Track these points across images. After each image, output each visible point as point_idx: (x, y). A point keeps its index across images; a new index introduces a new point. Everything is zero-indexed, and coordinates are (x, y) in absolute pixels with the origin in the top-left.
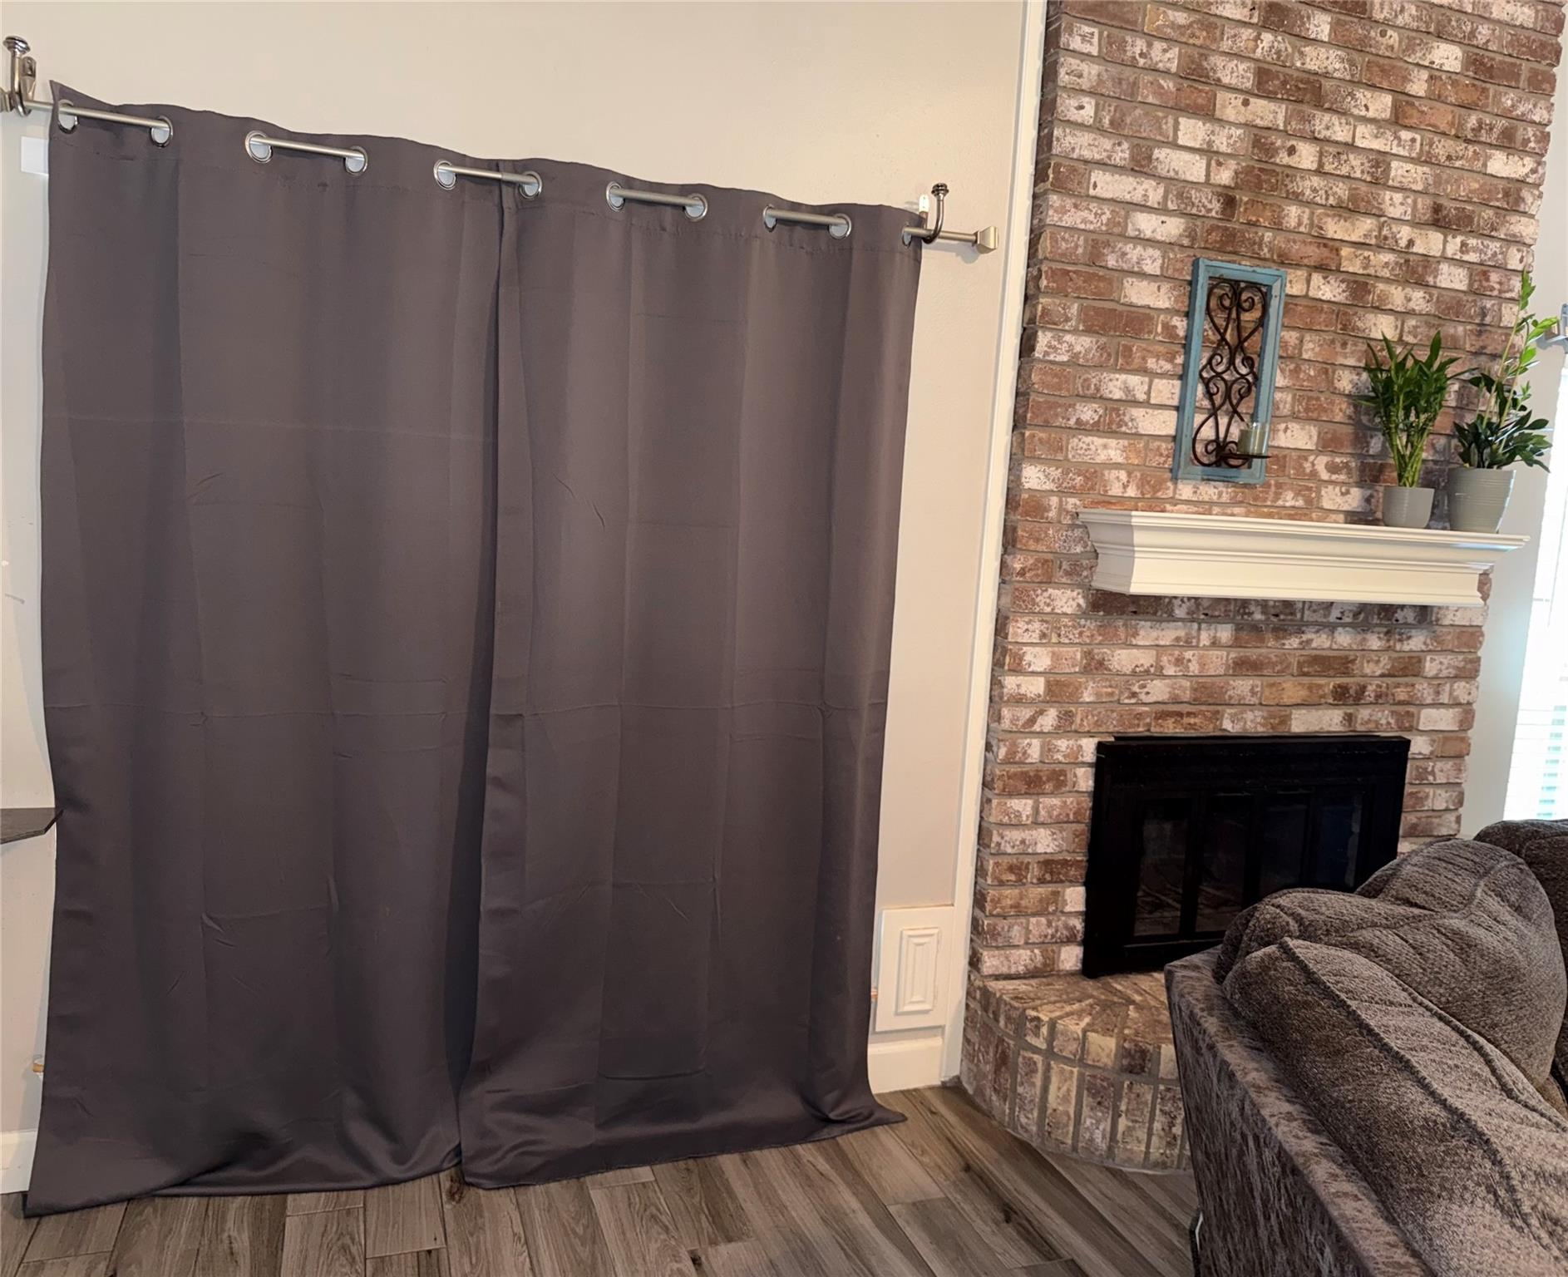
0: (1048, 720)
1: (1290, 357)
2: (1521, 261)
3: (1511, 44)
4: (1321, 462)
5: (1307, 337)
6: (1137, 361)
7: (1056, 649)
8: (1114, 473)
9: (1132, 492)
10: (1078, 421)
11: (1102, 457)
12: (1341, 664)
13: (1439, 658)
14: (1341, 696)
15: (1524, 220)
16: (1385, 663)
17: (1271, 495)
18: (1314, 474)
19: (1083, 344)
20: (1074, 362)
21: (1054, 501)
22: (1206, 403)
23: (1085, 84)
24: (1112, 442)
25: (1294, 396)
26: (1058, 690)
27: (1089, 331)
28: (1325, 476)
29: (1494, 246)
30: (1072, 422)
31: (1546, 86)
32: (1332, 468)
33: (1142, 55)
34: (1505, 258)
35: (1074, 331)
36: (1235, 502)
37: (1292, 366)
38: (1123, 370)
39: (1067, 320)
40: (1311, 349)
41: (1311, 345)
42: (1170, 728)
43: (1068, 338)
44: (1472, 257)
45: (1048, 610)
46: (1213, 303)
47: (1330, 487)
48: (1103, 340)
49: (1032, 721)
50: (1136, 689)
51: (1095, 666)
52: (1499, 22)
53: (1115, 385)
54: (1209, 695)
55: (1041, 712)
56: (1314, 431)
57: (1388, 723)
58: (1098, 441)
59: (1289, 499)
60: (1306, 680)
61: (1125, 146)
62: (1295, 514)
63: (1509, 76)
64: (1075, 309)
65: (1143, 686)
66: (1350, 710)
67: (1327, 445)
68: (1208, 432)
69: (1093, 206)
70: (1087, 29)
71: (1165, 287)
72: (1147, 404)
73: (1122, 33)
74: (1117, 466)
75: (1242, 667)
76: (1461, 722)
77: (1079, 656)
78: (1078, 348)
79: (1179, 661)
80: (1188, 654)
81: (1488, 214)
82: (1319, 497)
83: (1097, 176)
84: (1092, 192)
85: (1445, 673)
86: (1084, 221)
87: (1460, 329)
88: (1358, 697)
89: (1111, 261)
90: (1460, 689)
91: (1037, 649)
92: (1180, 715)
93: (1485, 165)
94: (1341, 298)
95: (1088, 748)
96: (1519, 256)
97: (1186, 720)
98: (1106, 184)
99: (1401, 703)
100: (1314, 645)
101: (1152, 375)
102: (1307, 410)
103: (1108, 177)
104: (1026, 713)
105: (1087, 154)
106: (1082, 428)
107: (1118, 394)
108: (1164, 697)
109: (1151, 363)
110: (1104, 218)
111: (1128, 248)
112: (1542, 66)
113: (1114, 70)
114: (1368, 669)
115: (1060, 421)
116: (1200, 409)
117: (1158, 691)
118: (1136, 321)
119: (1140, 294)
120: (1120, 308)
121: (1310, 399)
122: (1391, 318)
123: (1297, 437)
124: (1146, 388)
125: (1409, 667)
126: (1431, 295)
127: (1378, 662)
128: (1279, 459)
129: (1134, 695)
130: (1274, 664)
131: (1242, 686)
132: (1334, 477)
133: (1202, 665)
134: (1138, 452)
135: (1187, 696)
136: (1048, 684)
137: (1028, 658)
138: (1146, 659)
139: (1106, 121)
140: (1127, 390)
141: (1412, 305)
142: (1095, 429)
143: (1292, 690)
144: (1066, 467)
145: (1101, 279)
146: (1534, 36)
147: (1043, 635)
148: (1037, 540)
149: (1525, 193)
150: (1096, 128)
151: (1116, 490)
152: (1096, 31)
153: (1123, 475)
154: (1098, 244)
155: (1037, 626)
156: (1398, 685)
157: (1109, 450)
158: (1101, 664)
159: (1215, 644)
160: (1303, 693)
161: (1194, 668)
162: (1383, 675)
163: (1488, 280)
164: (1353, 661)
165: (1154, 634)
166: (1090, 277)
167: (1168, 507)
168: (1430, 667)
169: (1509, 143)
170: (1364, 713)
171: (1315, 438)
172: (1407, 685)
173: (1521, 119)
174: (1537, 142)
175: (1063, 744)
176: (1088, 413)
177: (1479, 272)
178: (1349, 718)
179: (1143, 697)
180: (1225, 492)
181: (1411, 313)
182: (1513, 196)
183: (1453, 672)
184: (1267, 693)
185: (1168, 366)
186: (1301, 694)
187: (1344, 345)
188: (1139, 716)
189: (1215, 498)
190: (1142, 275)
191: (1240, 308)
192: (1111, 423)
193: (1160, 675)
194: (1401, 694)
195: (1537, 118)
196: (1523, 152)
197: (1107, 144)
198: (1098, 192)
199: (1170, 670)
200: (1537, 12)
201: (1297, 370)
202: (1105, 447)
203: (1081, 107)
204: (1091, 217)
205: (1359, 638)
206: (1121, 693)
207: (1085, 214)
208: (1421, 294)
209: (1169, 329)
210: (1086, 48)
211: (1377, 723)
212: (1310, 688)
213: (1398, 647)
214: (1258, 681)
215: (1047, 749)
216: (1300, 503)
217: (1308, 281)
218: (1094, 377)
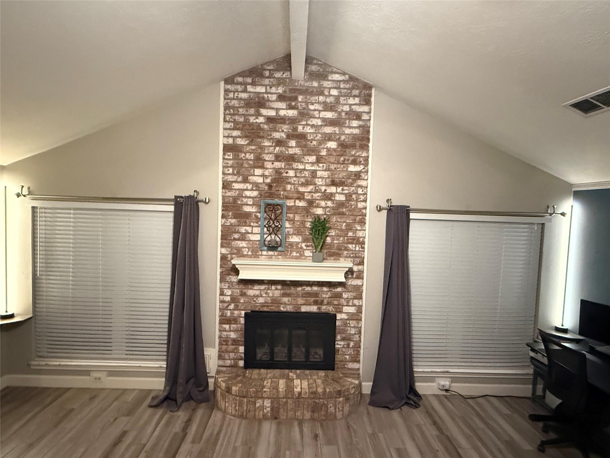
0: (232, 306)
1: (292, 221)
2: (363, 191)
3: (352, 139)
4: (303, 245)
5: (296, 215)
6: (248, 224)
7: (233, 290)
8: (245, 249)
9: (250, 253)
10: (234, 238)
11: (241, 245)
12: (316, 294)
13: (347, 293)
14: (316, 303)
15: (362, 181)
16: (329, 295)
17: (289, 253)
18: (302, 248)
19: (233, 221)
20: (231, 225)
21: (229, 256)
22: (268, 232)
23: (229, 165)
24: (244, 242)
25: (293, 230)
26: (234, 300)
27: (235, 218)
28: (305, 248)
29: (354, 188)
30: (232, 238)
31: (365, 147)
32: (307, 246)
33: (244, 157)
34: (357, 191)
35: (231, 218)
36: (278, 255)
38: (244, 226)
39: (229, 216)
40: (297, 218)
41: (297, 217)
42: (265, 309)
43: (229, 220)
44: (346, 192)
45: (230, 281)
46: (267, 209)
47: (307, 251)
48: (239, 220)
49: (228, 306)
50: (255, 299)
51: (243, 294)
52: (348, 134)
53: (243, 230)
54: (275, 301)
55: (230, 305)
56: (300, 237)
57: (332, 310)
58: (239, 242)
59: (294, 254)
60: (305, 298)
61: (241, 177)
62: (297, 258)
63: (353, 146)
64: (230, 213)
65: (257, 299)
66: (320, 306)
67: (304, 241)
68: (269, 239)
69: (234, 191)
70: (229, 154)
71: (254, 207)
72: (252, 233)
73: (238, 153)
74: (246, 248)
75: (284, 295)
76: (357, 311)
77: (239, 292)
78: (232, 222)
79: (266, 293)
80: (269, 291)
81: (350, 181)
82: (304, 253)
83: (234, 184)
84: (233, 188)
85: (350, 297)
86: (231, 194)
87: (344, 210)
88: (322, 303)
89: (239, 202)
90: (356, 302)
91: (228, 290)
92: (268, 306)
93: (347, 169)
94: (305, 205)
95: (243, 313)
97: (269, 307)
98: (236, 186)
99: (335, 305)
100: (306, 289)
101: (253, 227)
102: (297, 232)
103: (237, 184)
104: (226, 305)
105: (231, 180)
106: (235, 239)
107: (244, 231)
108: (263, 302)
109: (252, 224)
110: (237, 193)
111: (244, 199)
112: (364, 142)
113: (236, 161)
114: (324, 296)
115: (229, 238)
116: (266, 234)
117: (261, 300)
118: (248, 215)
119: (247, 209)
120: (242, 212)
121: (298, 230)
122: (321, 209)
123: (295, 239)
124: (251, 230)
125: (339, 296)
126: (334, 202)
127: (327, 294)
128: (291, 244)
129: (254, 301)
130: (294, 294)
131: (285, 300)
132: (308, 248)
133: (273, 294)
134: (250, 244)
135: (270, 302)
136: (231, 298)
137: (225, 292)
138: (257, 293)
139: (235, 172)
140: (246, 230)
141: (327, 205)
142: (238, 240)
143: (300, 301)
144: (232, 248)
145: (237, 206)
146: (360, 136)
147: (229, 287)
148: (225, 265)
149: (362, 174)
150: (233, 174)
151: (245, 253)
152: (231, 154)
153: (247, 250)
154: (235, 199)
155: (227, 285)
156: (334, 300)
157: (243, 244)
158: (245, 293)
159: (276, 289)
160: (304, 302)
161: (271, 295)
162: (328, 298)
163: (352, 197)
164: (319, 294)
165: (259, 286)
166: (233, 206)
167: (260, 257)
168: (345, 296)
169: (355, 162)
170: (324, 307)
171: (301, 239)
172: (337, 300)
173: (359, 156)
174: (364, 161)
175: (236, 312)
176: (236, 236)
177: (349, 196)
178: (319, 308)
179: (257, 301)
180: (276, 253)
181: (328, 207)
182: (358, 176)
183: (353, 297)
184: (293, 301)
185: (256, 224)
186: (303, 302)
187: (307, 216)
188: (257, 306)
189: (273, 254)
190: (248, 205)
191: (275, 211)
192: (242, 238)
193: (261, 296)
194: (336, 302)
195: (363, 155)
196: (360, 163)
197: (236, 177)
198: (235, 188)
199: (264, 295)
200: (360, 130)
201: (294, 223)
202: (242, 243)
203: (228, 170)
204: (233, 193)
205: (320, 288)
206: (251, 300)
207: (232, 193)
208: (330, 202)
209: (256, 217)
210: (229, 158)
211: (328, 310)
212: (306, 300)
213: (333, 290)
214: (290, 298)
215: (232, 313)
216: (298, 255)
217: (295, 202)
218: (237, 228)
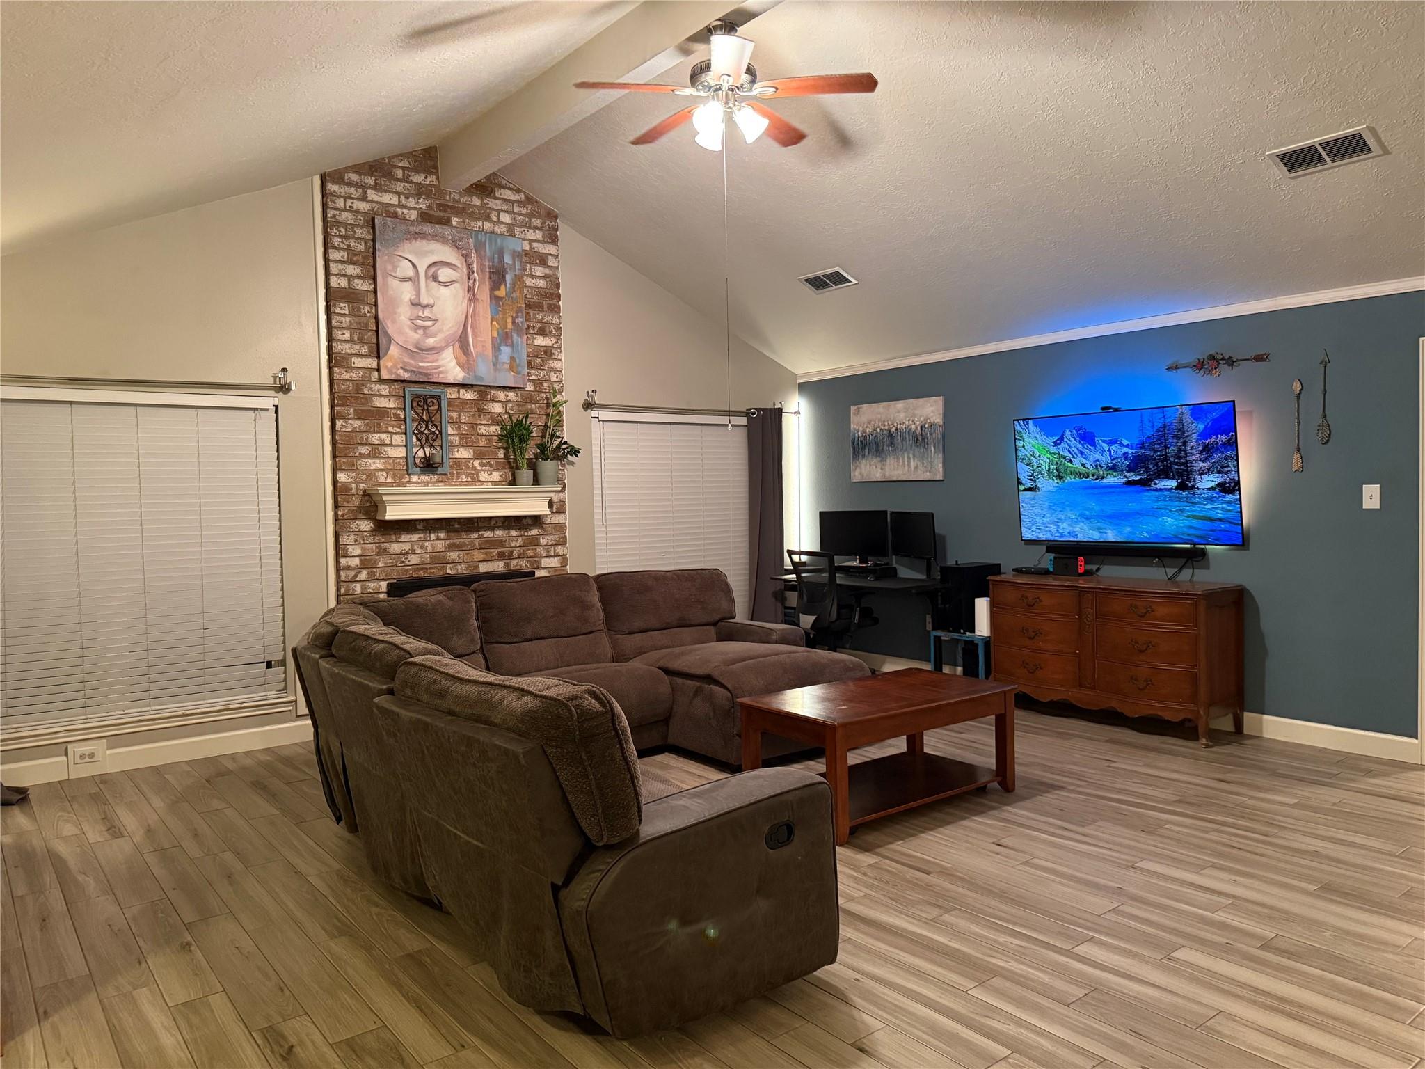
0: (364, 575)
1: (456, 423)
2: (557, 377)
3: (537, 295)
4: (476, 463)
5: (462, 414)
6: (384, 429)
7: (363, 546)
8: (380, 473)
9: (389, 480)
10: (360, 453)
11: (373, 467)
12: (500, 543)
13: (546, 537)
14: (501, 556)
15: (555, 362)
16: (520, 541)
17: (455, 477)
18: (474, 468)
19: (357, 424)
20: (354, 430)
21: (354, 486)
22: (418, 443)
23: (344, 325)
24: (378, 461)
25: (459, 438)
26: (366, 563)
27: (359, 419)
28: (479, 468)
29: (543, 373)
30: (357, 454)
31: (556, 310)
32: (482, 465)
33: (368, 312)
34: (549, 377)
35: (353, 419)
36: (438, 481)
37: (457, 426)
38: (377, 433)
39: (349, 415)
40: (464, 419)
41: (464, 417)
42: (422, 574)
43: (350, 422)
44: (534, 378)
45: (357, 530)
46: (415, 404)
47: (483, 472)
48: (367, 421)
49: (356, 576)
50: (403, 559)
51: (382, 552)
52: (529, 287)
53: (375, 439)
54: (438, 560)
55: (360, 572)
56: (471, 451)
57: (526, 565)
58: (371, 461)
59: (464, 478)
60: (483, 551)
61: (366, 347)
62: (468, 484)
63: (539, 307)
64: (352, 410)
65: (406, 558)
66: (508, 561)
67: (478, 456)
68: (421, 454)
69: (354, 371)
70: (342, 305)
71: (392, 399)
72: (391, 445)
73: (358, 305)
74: (382, 470)
75: (452, 548)
76: (562, 563)
77: (374, 548)
78: (356, 425)
79: (422, 547)
80: (426, 544)
81: (538, 360)
82: (478, 477)
83: (354, 359)
84: (353, 365)
85: (550, 543)
86: (351, 377)
87: (533, 406)
88: (510, 557)
89: (366, 391)
90: (559, 550)
91: (354, 546)
92: (426, 569)
93: (533, 342)
94: (476, 398)
95: (384, 585)
96: (555, 376)
97: (429, 571)
98: (358, 362)
99: (530, 557)
100: (485, 536)
101: (392, 433)
102: (466, 443)
103: (359, 359)
104: (352, 573)
105: (349, 351)
106: (362, 456)
107: (377, 442)
108: (418, 562)
109: (390, 429)
110: (360, 375)
111: (373, 385)
112: (554, 302)
113: (356, 319)
114: (513, 544)
115: (352, 454)
116: (417, 445)
117: (414, 559)
118: (382, 414)
119: (381, 403)
120: (372, 409)
121: (467, 438)
122: (500, 404)
123: (464, 454)
124: (390, 439)
125: (534, 542)
126: (517, 394)
127: (517, 541)
128: (457, 463)
129: (403, 562)
130: (468, 545)
131: (454, 555)
132: (484, 468)
133: (433, 548)
134: (390, 464)
135: (428, 561)
136: (361, 560)
137: (350, 550)
138: (407, 547)
139: (356, 338)
140: (381, 440)
141: (508, 398)
142: (368, 456)
143: (477, 555)
144: (357, 471)
145: (363, 398)
146: (547, 291)
147: (356, 540)
148: (348, 502)
149: (554, 351)
150: (352, 341)
151: (382, 480)
152: (347, 305)
153: (384, 474)
154: (358, 385)
155: (352, 537)
156: (528, 550)
157: (377, 464)
158: (385, 550)
159: (438, 539)
160: (484, 556)
161: (429, 549)
162: (520, 546)
163: (543, 386)
164: (505, 542)
165: (409, 536)
166: (356, 398)
167: (408, 485)
168: (543, 541)
169: (542, 332)
170: (514, 562)
171: (472, 453)
172: (532, 549)
173: (547, 323)
174: (555, 331)
175: (371, 585)
176: (364, 450)
177: (538, 384)
178: (507, 565)
179: (407, 562)
180: (434, 478)
181: (510, 401)
182: (548, 353)
183: (554, 543)
184: (466, 557)
185: (398, 430)
186: (481, 557)
187: (480, 416)
188: (407, 571)
189: (429, 480)
190: (381, 396)
191: (428, 406)
192: (376, 453)
193: (414, 553)
194: (531, 553)
195: (554, 322)
196: (550, 335)
197: (357, 347)
198: (356, 365)
199: (419, 551)
200: (547, 282)
201: (459, 427)
202: (374, 463)
203: (344, 334)
204: (354, 375)
205: (506, 532)
206: (397, 561)
207: (351, 374)
208: (512, 394)
209: (397, 416)
210: (343, 312)
211: (521, 566)
212: (486, 553)
213: (526, 534)
214: (461, 553)
215: (363, 588)
216: (469, 479)
217: (459, 392)
218: (365, 436)
